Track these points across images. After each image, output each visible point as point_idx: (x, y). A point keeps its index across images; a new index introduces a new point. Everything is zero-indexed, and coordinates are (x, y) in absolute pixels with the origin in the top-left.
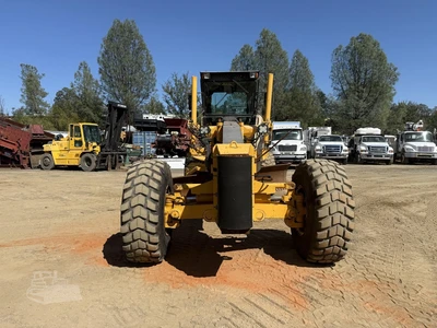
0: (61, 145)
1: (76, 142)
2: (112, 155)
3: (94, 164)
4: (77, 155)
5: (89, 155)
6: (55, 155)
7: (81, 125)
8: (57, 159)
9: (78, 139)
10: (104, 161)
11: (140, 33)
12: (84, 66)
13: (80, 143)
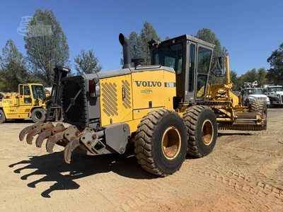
0: (11, 103)
1: (25, 99)
2: (58, 109)
3: (44, 117)
4: (27, 110)
5: (39, 110)
6: (6, 111)
7: (30, 85)
8: (8, 114)
9: (27, 96)
10: (52, 114)
11: (57, 20)
12: (10, 43)
13: (29, 100)
